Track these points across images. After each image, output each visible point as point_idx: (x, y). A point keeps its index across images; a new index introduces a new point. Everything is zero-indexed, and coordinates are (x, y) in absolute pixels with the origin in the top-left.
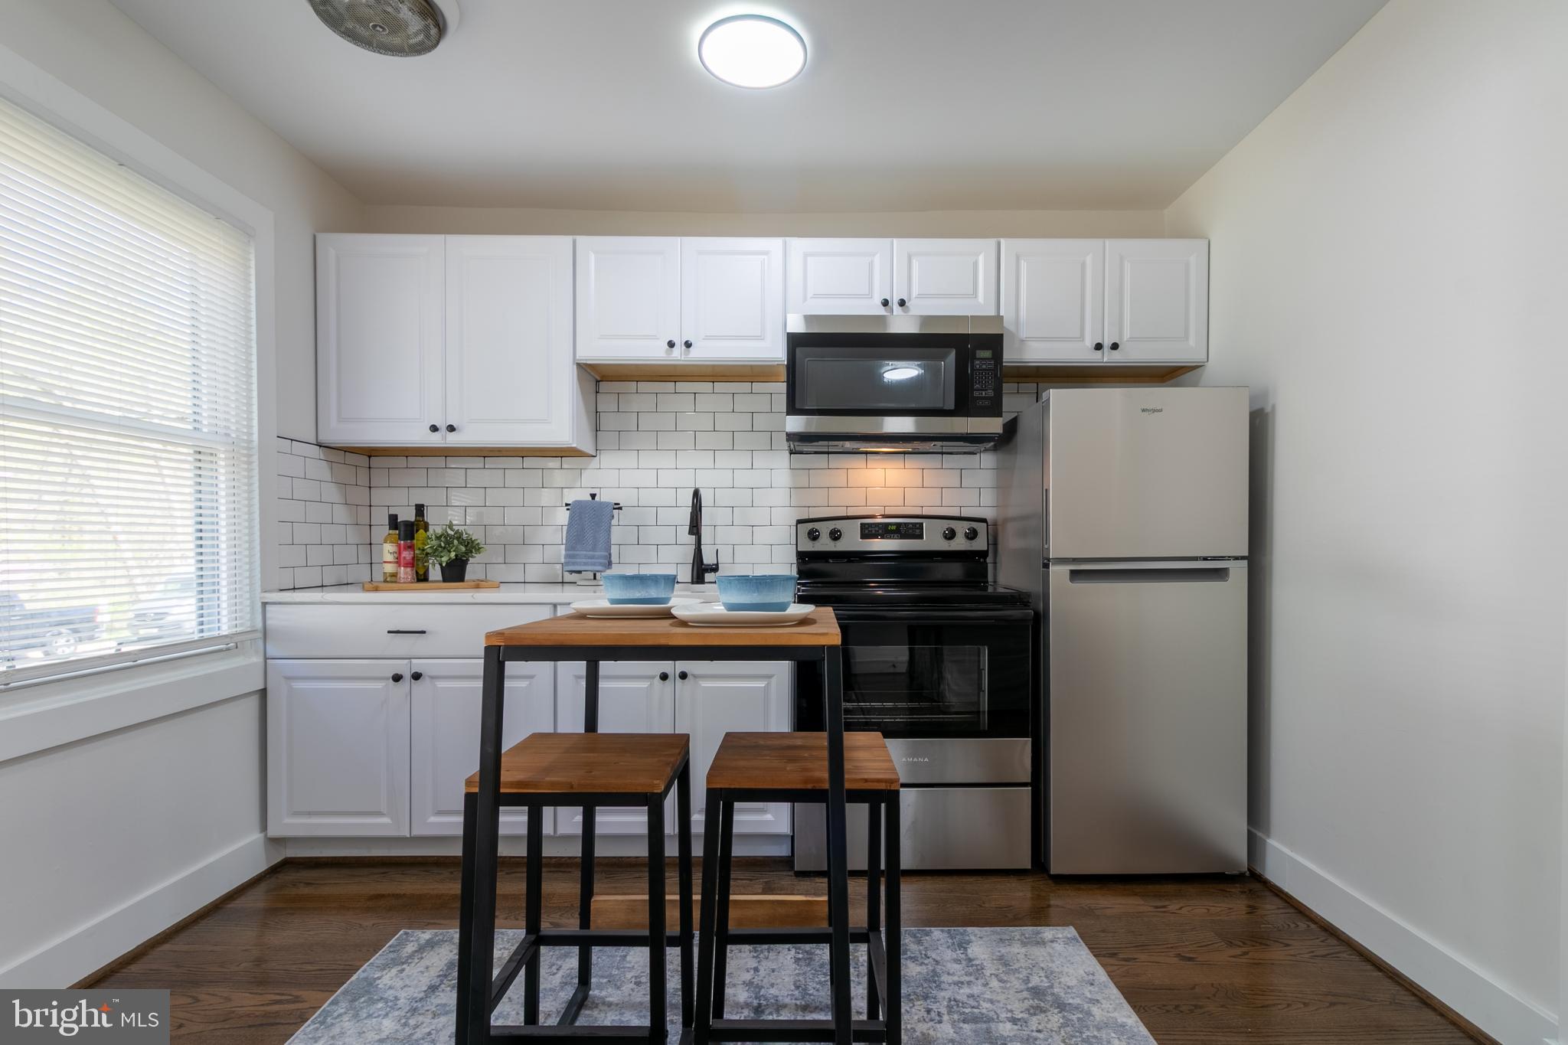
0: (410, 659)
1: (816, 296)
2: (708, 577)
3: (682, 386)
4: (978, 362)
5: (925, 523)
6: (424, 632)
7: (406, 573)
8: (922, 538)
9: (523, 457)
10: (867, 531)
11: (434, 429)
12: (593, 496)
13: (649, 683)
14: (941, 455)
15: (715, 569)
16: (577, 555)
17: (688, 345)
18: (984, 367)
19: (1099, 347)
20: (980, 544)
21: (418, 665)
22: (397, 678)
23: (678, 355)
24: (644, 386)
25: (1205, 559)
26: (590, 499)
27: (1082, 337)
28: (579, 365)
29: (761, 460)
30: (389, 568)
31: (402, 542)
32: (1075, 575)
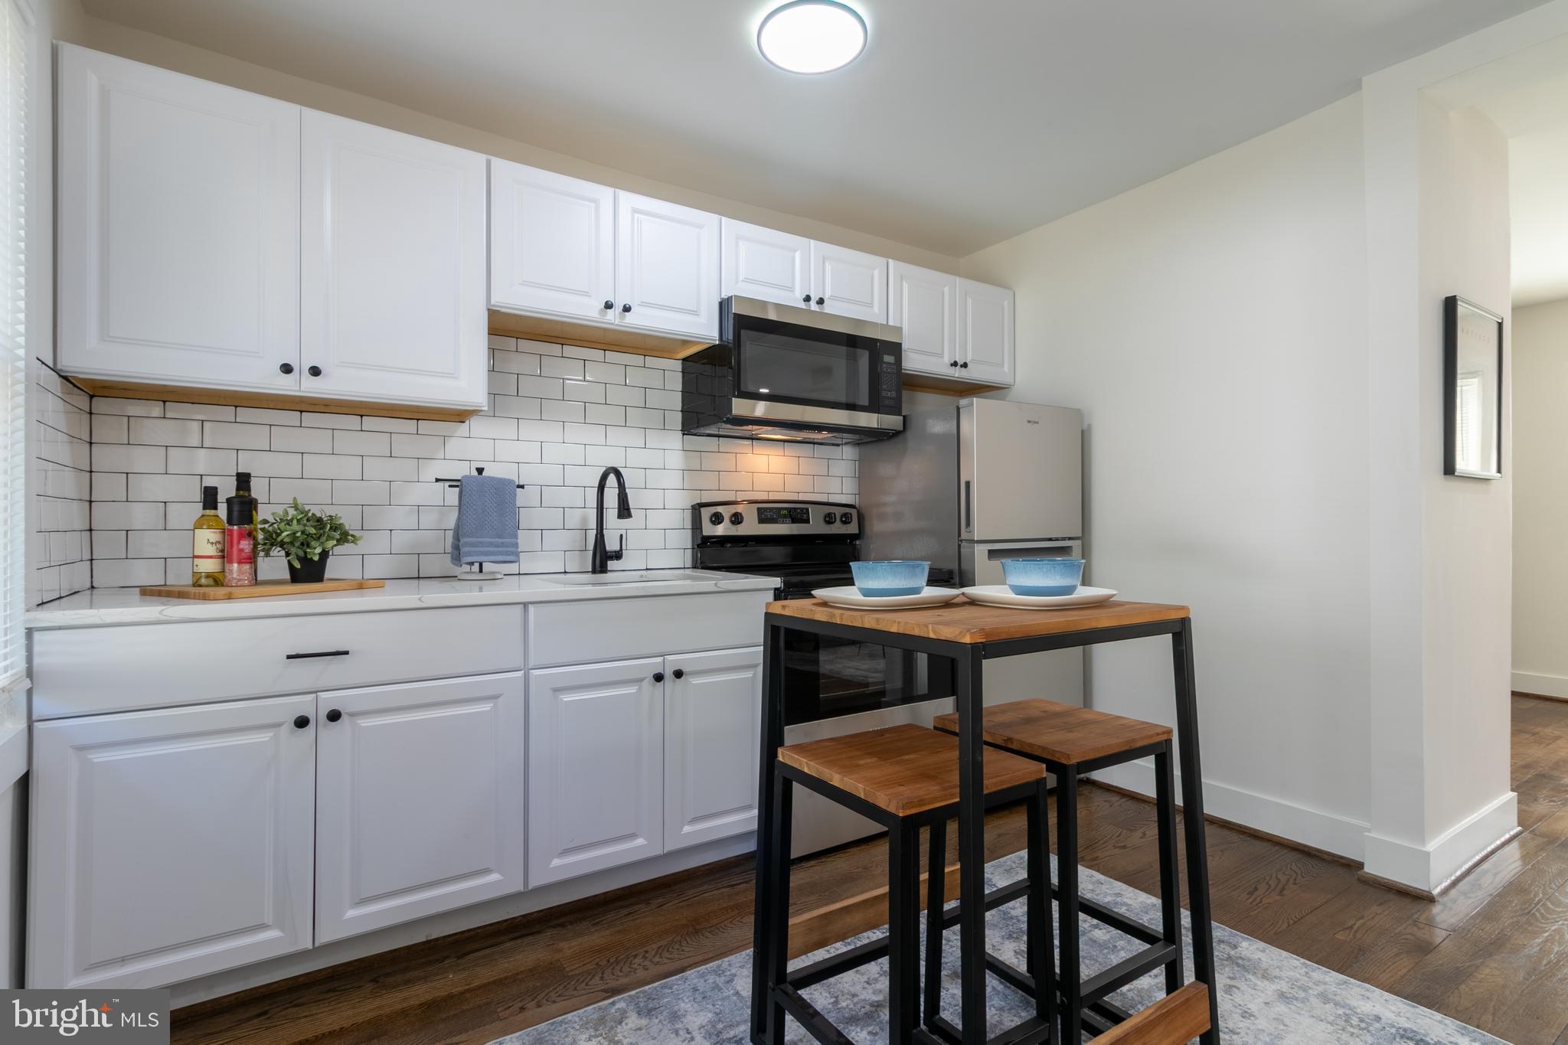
0: (316, 692)
1: (747, 280)
2: (612, 564)
3: (569, 350)
4: (884, 365)
5: (811, 508)
6: (346, 653)
7: (240, 571)
8: (809, 523)
9: (362, 416)
10: (763, 516)
11: (287, 369)
12: (480, 471)
13: (637, 687)
14: (812, 445)
15: (618, 555)
16: (481, 543)
17: (627, 309)
18: (889, 370)
19: (955, 364)
20: (852, 528)
21: (330, 700)
22: (302, 722)
23: (612, 318)
24: (524, 345)
25: (1050, 539)
26: (476, 474)
27: (941, 356)
28: (489, 310)
29: (655, 439)
30: (210, 566)
31: (235, 527)
32: (992, 554)
